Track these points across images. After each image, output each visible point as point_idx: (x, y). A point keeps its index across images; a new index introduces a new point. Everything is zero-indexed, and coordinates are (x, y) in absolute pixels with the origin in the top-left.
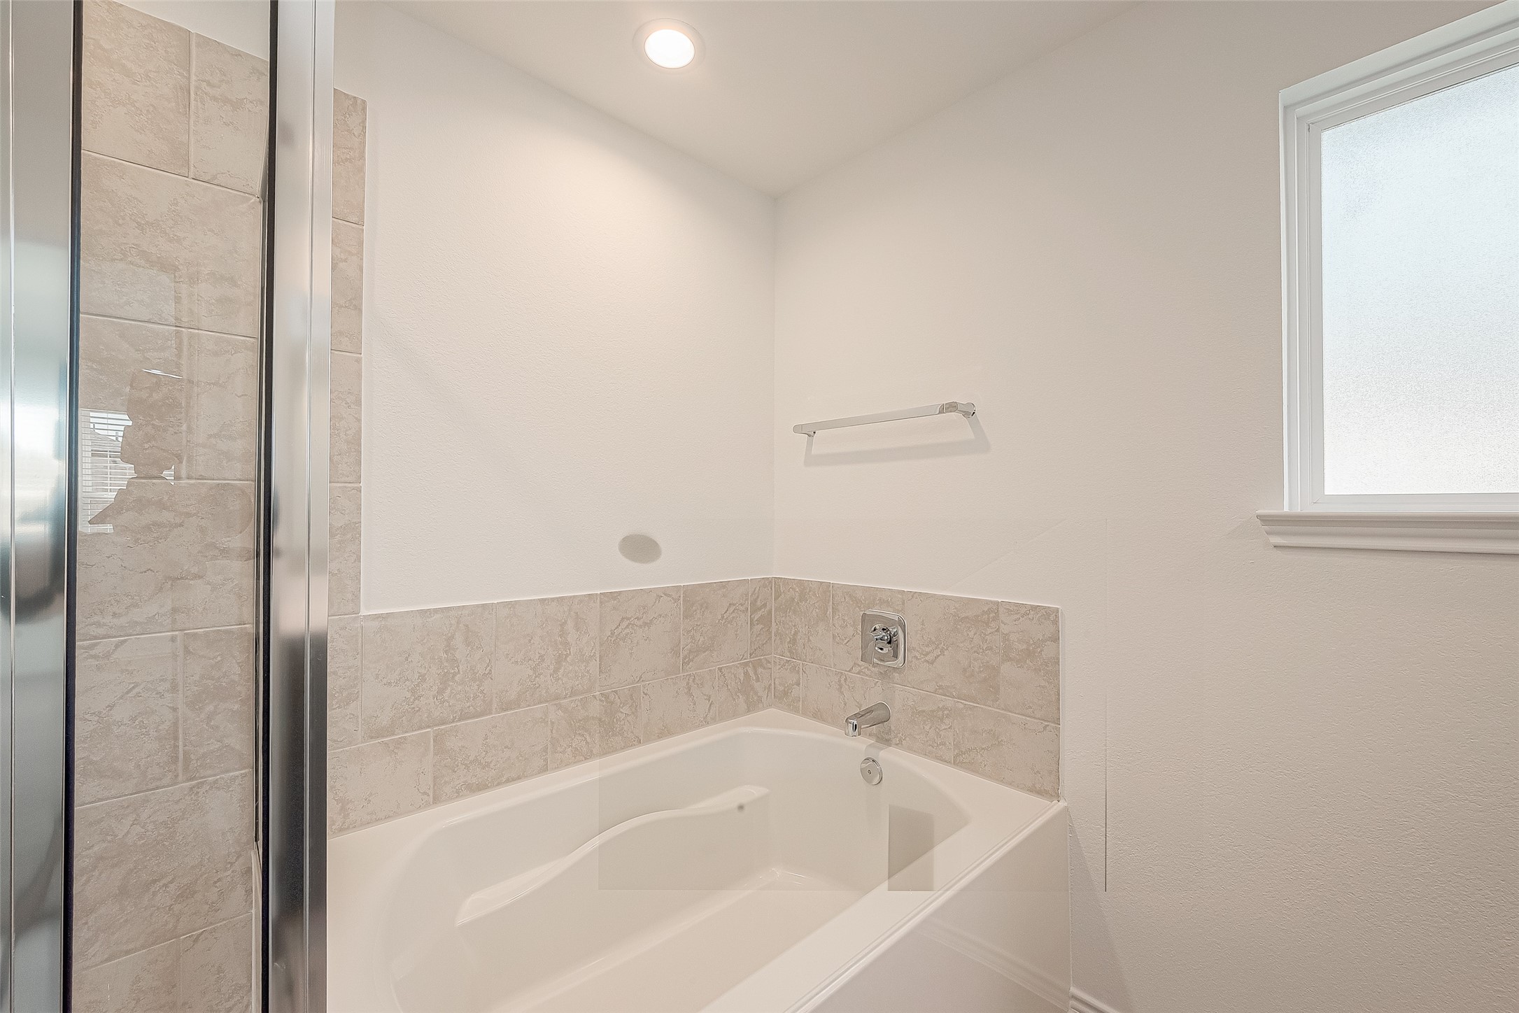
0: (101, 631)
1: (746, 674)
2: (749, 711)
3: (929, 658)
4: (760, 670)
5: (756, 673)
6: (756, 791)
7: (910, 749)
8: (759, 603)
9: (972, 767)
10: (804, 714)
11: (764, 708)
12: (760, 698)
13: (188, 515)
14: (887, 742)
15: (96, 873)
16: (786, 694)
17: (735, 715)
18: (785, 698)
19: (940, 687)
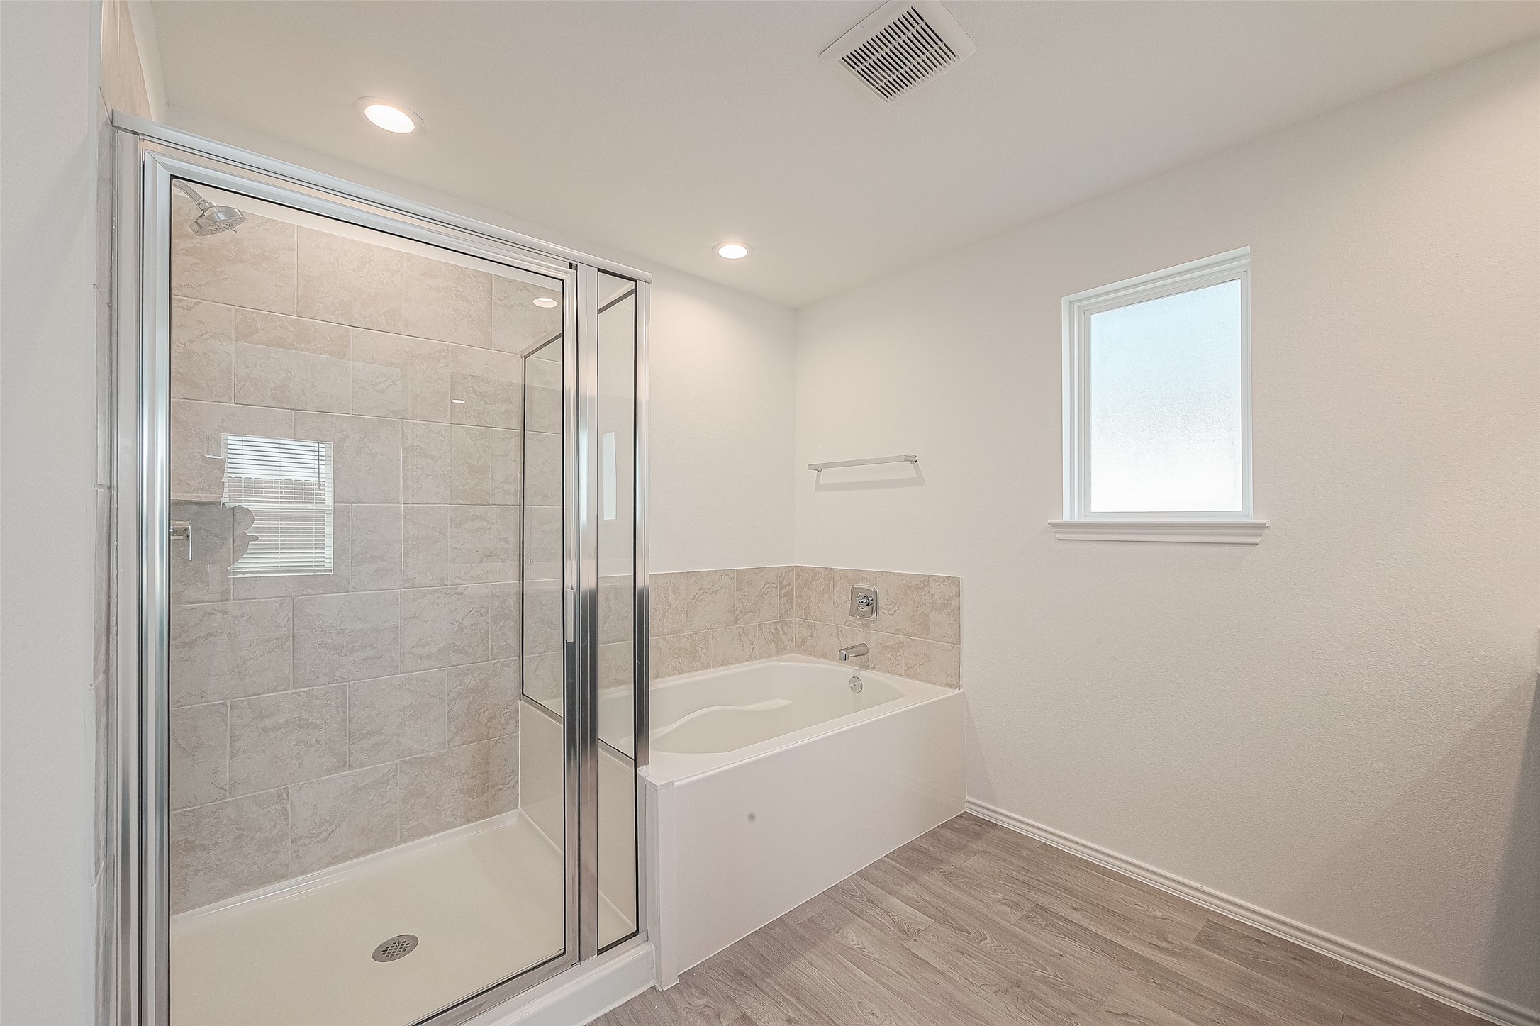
0: (459, 581)
1: (776, 629)
2: (778, 654)
3: (891, 612)
4: (785, 628)
5: (783, 630)
6: (784, 702)
7: (880, 670)
8: (785, 583)
9: (915, 676)
10: (815, 656)
11: (788, 653)
12: (785, 648)
13: (493, 523)
14: (867, 667)
15: (458, 700)
16: (803, 643)
17: (769, 656)
18: (803, 647)
19: (897, 630)
